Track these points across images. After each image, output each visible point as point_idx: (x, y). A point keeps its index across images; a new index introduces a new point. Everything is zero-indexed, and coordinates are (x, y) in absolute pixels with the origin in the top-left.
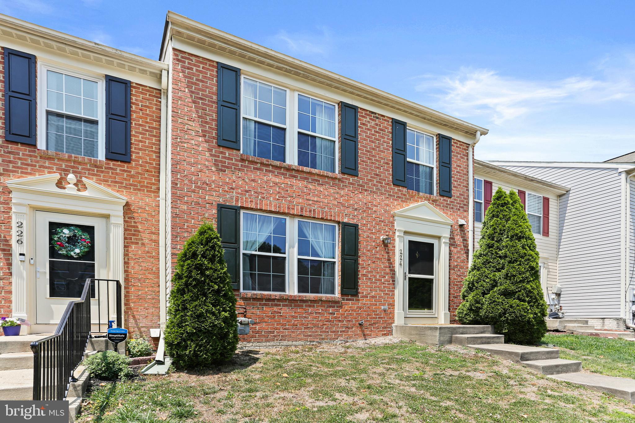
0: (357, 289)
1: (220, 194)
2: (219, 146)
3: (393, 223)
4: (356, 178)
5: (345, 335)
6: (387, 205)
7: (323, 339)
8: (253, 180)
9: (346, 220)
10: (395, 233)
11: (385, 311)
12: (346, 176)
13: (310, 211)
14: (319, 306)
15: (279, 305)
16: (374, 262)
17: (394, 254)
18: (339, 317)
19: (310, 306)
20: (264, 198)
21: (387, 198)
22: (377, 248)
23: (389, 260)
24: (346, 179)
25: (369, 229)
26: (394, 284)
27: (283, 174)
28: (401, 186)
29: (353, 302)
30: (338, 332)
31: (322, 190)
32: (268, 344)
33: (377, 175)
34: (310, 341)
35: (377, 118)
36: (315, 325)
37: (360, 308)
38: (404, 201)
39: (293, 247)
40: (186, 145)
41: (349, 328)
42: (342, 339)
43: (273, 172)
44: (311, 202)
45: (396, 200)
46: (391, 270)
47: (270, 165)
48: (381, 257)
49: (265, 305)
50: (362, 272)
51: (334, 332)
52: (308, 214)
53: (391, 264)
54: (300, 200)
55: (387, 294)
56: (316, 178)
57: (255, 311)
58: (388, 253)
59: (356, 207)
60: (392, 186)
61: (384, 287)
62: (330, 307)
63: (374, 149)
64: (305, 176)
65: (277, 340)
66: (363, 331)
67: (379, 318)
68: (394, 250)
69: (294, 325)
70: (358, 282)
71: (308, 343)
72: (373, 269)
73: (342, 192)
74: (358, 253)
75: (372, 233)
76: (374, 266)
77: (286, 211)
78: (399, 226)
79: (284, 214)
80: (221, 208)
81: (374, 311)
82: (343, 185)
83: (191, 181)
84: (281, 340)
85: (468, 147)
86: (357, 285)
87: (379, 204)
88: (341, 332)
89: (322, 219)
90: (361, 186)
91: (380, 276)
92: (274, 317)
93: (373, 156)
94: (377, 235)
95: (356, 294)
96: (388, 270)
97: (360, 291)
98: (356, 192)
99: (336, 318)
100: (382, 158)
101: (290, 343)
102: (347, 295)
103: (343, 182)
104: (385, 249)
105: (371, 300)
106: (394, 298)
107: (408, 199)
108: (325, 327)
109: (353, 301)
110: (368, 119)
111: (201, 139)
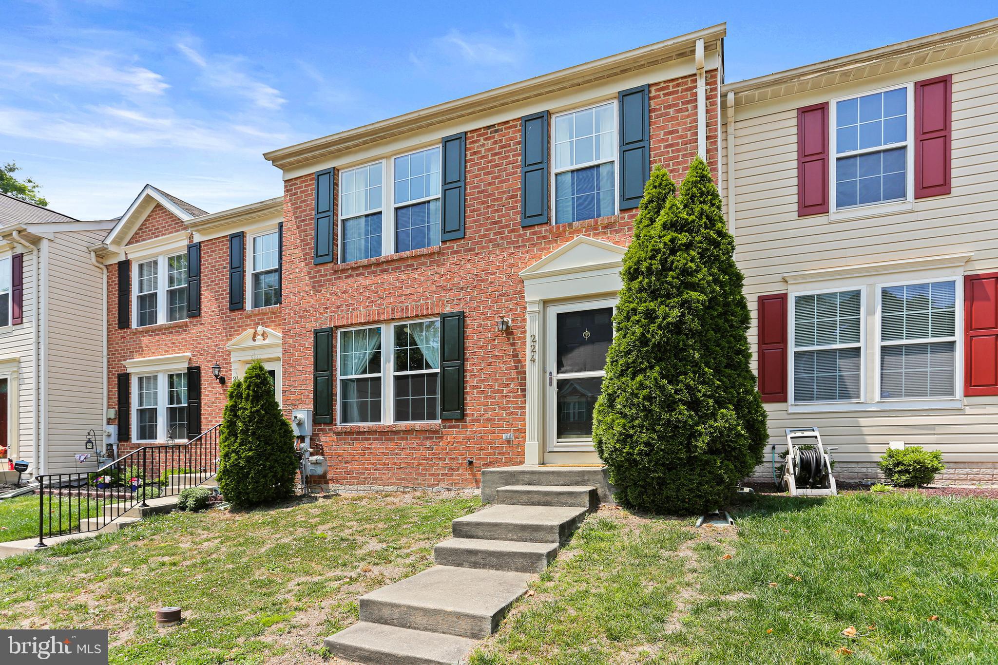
0: (463, 410)
1: (317, 319)
2: (316, 265)
3: (521, 292)
4: (462, 242)
5: (449, 480)
6: (512, 265)
7: (419, 484)
8: (345, 292)
9: (447, 310)
10: (525, 308)
11: (509, 442)
12: (448, 244)
13: (402, 310)
14: (413, 438)
15: (369, 439)
16: (490, 364)
17: (524, 343)
18: (439, 453)
19: (402, 439)
20: (353, 309)
21: (512, 253)
22: (495, 340)
23: (515, 356)
24: (448, 248)
25: (482, 314)
26: (524, 396)
27: (373, 272)
28: (538, 225)
29: (458, 430)
30: (438, 474)
31: (416, 276)
32: (359, 487)
33: (495, 223)
34: (404, 487)
35: (496, 131)
36: (410, 465)
37: (469, 439)
38: (543, 249)
39: (389, 362)
40: (292, 276)
41: (453, 470)
42: (443, 485)
43: (363, 274)
44: (403, 298)
45: (527, 252)
46: (519, 373)
47: (360, 267)
48: (502, 353)
49: (356, 439)
50: (471, 381)
51: (433, 474)
52: (400, 315)
53: (519, 361)
54: (392, 300)
55: (511, 413)
56: (410, 262)
57: (347, 448)
58: (513, 344)
59: (462, 285)
60: (521, 232)
61: (508, 402)
62: (427, 438)
63: (490, 184)
64: (397, 265)
65: (368, 483)
66: (474, 475)
67: (499, 453)
68: (525, 338)
69: (385, 464)
70: (464, 399)
71: (402, 489)
72: (489, 375)
73: (443, 270)
74: (464, 354)
75: (487, 319)
76: (489, 370)
77: (376, 319)
78: (533, 295)
79: (374, 322)
80: (317, 333)
81: (490, 443)
82: (444, 259)
83: (295, 313)
84: (372, 483)
85: (695, 81)
86: (463, 405)
87: (498, 268)
88: (443, 474)
89: (417, 316)
90: (470, 250)
91: (499, 385)
92: (365, 454)
93: (490, 195)
94: (494, 319)
95: (462, 417)
96: (513, 374)
97: (468, 412)
98: (463, 262)
99: (435, 454)
100: (504, 192)
101: (381, 488)
102: (450, 420)
103: (443, 254)
104: (509, 339)
105: (486, 426)
106: (524, 420)
107: (550, 242)
108: (421, 467)
109: (459, 428)
110: (482, 142)
111: (303, 264)
